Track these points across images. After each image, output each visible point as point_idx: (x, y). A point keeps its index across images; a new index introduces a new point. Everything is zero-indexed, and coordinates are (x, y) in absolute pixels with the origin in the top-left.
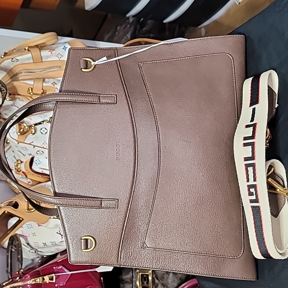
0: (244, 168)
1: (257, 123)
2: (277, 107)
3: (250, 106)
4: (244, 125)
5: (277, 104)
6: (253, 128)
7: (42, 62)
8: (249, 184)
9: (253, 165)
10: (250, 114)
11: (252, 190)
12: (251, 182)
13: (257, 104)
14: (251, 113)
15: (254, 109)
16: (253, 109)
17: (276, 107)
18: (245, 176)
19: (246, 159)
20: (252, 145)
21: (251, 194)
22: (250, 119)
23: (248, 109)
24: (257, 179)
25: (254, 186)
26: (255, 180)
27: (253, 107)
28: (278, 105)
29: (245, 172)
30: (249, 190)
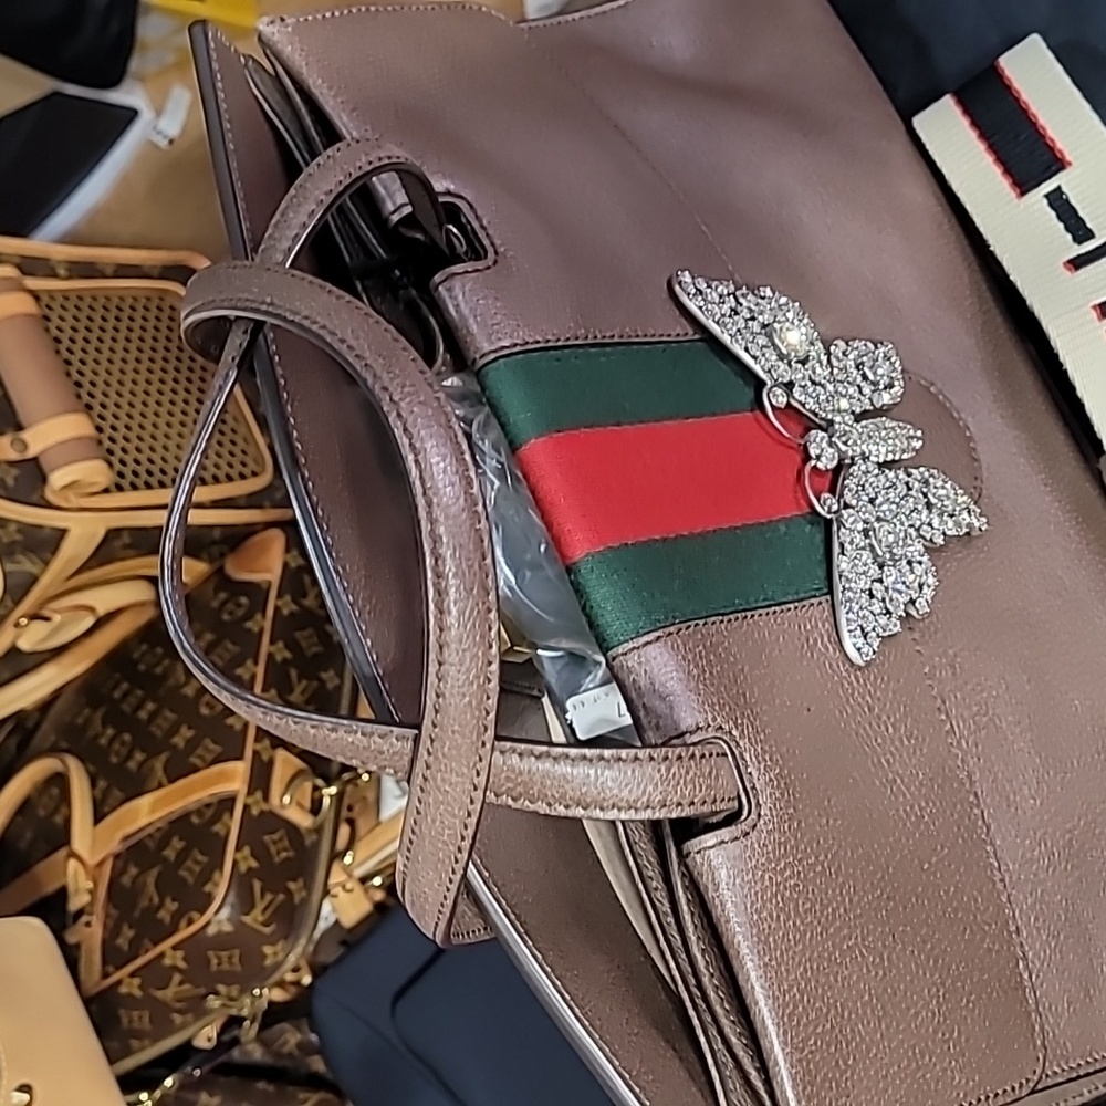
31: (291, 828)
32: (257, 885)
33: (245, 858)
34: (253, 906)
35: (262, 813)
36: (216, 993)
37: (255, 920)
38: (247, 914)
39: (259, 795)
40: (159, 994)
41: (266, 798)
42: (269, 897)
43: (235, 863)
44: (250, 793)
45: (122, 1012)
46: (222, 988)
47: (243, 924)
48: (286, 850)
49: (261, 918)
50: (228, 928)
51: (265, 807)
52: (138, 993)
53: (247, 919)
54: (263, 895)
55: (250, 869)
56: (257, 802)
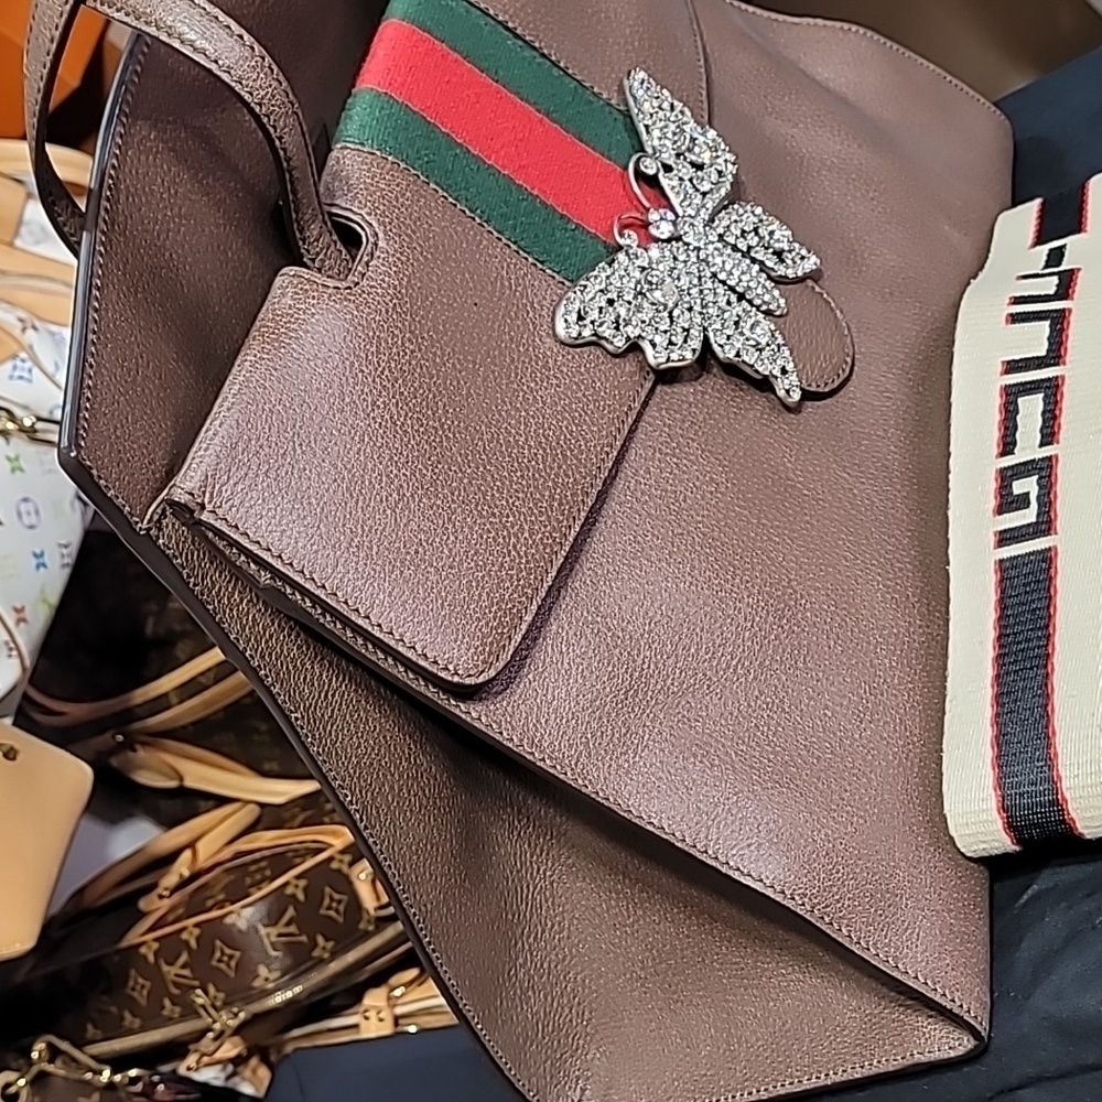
0: (997, 401)
1: (1080, 269)
7: (11, 245)
8: (1010, 461)
9: (1052, 389)
11: (1027, 485)
12: (1028, 448)
19: (1015, 367)
21: (1008, 502)
24: (1063, 433)
25: (1044, 470)
26: (1049, 435)
29: (995, 417)
31: (355, 903)
32: (290, 912)
33: (297, 886)
34: (275, 924)
35: (339, 871)
36: (206, 992)
37: (268, 935)
38: (265, 926)
39: (347, 858)
40: (165, 968)
41: (351, 864)
42: (292, 929)
43: (286, 884)
44: (342, 852)
45: (133, 972)
46: (212, 990)
47: (257, 931)
48: (337, 911)
49: (274, 939)
50: (242, 924)
51: (345, 868)
52: (151, 958)
53: (263, 931)
54: (288, 924)
55: (293, 896)
56: (341, 861)
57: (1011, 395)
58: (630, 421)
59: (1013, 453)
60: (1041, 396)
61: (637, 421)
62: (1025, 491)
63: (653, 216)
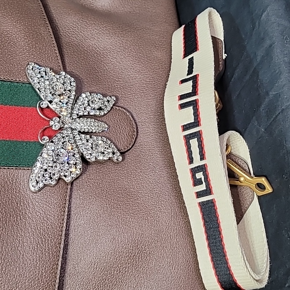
0: (183, 142)
1: (198, 75)
2: (225, 59)
3: (184, 58)
4: (179, 80)
5: (225, 53)
6: (192, 82)
8: (193, 166)
9: (198, 135)
10: (186, 67)
11: (200, 175)
12: (197, 162)
13: (196, 51)
14: (187, 65)
15: (191, 59)
16: (189, 59)
17: (224, 57)
18: (186, 155)
19: (185, 128)
20: (195, 104)
21: (197, 182)
22: (187, 73)
23: (182, 61)
24: (206, 155)
25: (203, 169)
26: (202, 157)
27: (190, 57)
28: (226, 55)
29: (184, 148)
30: (194, 176)
57: (187, 138)
58: (67, 205)
59: (193, 163)
60: (196, 139)
61: (70, 204)
62: (200, 177)
63: (51, 123)
